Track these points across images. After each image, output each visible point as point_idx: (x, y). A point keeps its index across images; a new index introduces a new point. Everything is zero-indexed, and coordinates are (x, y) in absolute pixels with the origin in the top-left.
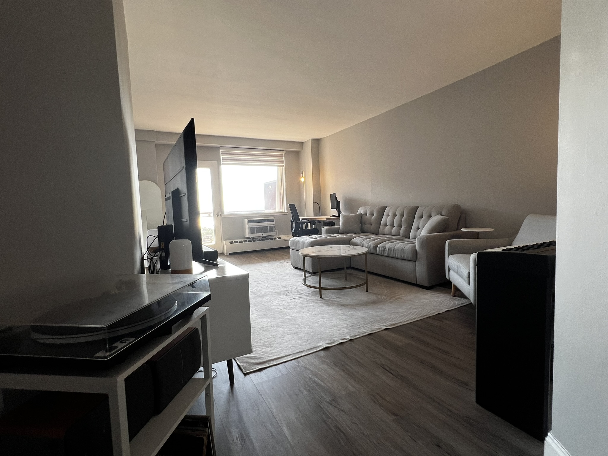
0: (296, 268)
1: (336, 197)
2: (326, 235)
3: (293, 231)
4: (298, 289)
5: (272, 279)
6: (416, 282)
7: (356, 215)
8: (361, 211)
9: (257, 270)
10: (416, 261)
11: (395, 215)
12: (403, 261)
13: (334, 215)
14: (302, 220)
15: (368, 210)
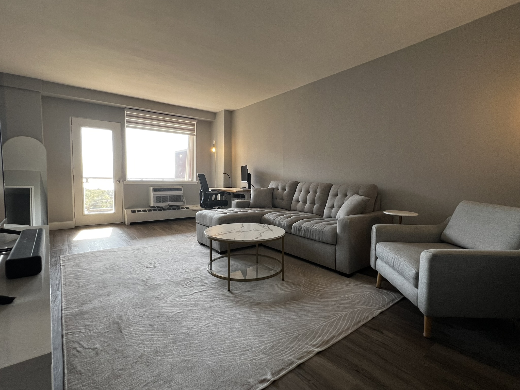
0: (202, 244)
1: (247, 170)
2: (237, 210)
3: (201, 202)
4: (202, 276)
5: (172, 259)
6: (334, 268)
7: (267, 190)
8: (272, 185)
9: (157, 247)
10: (336, 245)
11: (308, 192)
12: (321, 244)
13: (244, 188)
14: (211, 191)
15: (280, 184)
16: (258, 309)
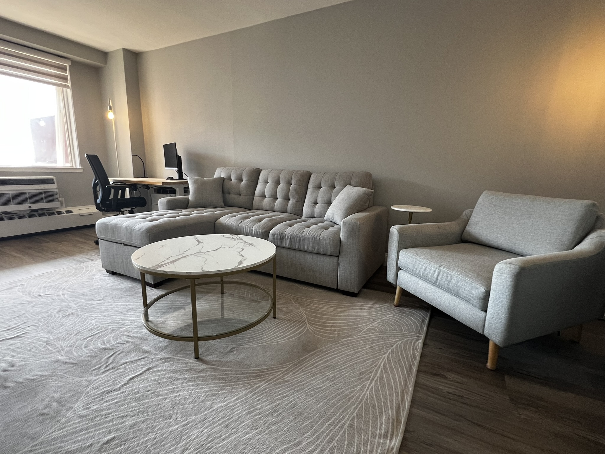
0: (113, 273)
1: (176, 149)
2: (172, 212)
3: (98, 201)
4: (133, 337)
5: (60, 311)
6: (336, 286)
7: (213, 179)
8: (220, 173)
10: (338, 256)
11: (277, 183)
13: (170, 178)
14: (114, 183)
15: (232, 172)
16: (263, 385)
